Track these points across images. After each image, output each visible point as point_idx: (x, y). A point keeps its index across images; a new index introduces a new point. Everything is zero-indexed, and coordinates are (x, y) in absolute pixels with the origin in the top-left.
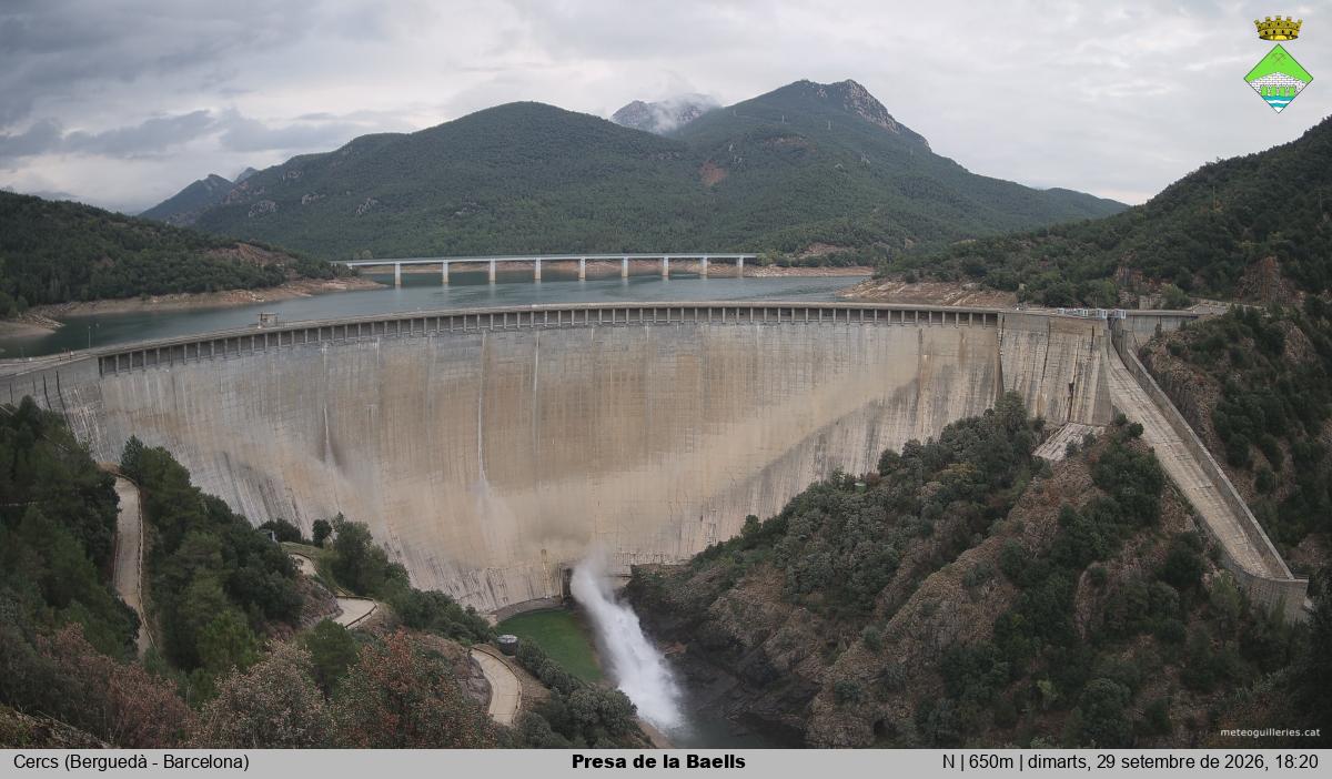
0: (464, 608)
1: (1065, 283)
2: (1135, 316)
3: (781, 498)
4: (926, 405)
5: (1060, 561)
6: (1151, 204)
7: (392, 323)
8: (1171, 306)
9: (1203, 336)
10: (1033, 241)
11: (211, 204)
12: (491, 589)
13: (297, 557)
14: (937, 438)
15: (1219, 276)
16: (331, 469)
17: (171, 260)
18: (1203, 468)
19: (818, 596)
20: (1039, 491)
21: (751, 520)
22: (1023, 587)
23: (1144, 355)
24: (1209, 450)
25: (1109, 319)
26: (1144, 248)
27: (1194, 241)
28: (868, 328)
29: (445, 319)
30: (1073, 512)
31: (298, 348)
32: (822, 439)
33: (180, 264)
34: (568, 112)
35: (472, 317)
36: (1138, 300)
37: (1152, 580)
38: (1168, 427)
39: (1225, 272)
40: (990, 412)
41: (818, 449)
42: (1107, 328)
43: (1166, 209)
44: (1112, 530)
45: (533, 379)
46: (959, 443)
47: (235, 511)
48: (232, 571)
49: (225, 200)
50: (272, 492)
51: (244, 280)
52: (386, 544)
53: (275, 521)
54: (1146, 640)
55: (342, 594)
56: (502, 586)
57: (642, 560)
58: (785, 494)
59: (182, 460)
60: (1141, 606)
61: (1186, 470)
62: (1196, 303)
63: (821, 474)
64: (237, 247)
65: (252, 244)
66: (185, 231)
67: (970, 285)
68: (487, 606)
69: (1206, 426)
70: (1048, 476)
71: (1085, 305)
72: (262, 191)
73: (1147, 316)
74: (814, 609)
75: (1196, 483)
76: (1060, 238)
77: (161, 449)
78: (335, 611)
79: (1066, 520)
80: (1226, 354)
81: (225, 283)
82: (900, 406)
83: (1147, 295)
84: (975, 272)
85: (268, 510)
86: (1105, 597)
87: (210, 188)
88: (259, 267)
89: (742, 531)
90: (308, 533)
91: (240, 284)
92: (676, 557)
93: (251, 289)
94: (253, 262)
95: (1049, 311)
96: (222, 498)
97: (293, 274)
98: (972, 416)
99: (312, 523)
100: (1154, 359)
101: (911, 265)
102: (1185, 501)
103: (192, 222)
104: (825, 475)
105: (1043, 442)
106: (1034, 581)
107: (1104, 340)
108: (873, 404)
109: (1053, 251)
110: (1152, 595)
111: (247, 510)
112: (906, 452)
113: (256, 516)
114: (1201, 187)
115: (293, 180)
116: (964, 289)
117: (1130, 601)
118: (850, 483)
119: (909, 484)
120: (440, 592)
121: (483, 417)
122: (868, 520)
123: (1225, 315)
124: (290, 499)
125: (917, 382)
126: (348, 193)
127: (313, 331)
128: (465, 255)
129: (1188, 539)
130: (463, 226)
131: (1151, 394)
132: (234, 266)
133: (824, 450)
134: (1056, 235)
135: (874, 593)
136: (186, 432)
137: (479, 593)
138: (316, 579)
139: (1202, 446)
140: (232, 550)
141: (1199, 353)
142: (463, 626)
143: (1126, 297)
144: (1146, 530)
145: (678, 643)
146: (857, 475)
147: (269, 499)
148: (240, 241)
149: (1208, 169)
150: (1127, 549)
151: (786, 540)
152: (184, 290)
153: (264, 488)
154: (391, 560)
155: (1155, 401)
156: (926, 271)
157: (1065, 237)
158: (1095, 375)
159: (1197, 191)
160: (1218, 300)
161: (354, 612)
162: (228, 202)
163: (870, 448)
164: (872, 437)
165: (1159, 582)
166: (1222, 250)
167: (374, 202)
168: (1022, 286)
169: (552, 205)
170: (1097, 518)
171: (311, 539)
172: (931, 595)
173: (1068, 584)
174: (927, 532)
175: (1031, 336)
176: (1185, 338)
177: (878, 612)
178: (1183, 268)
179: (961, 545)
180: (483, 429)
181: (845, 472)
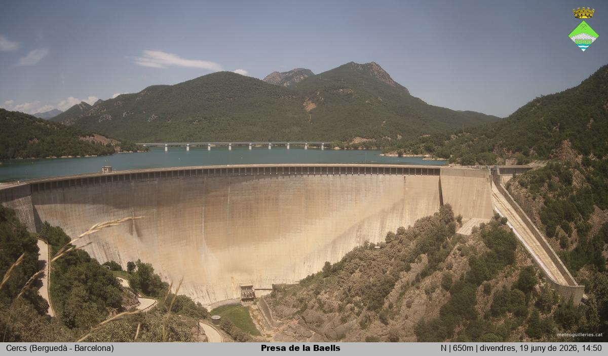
0: (196, 303)
1: (471, 154)
2: (504, 169)
3: (341, 253)
4: (407, 210)
5: (470, 281)
6: (511, 117)
7: (164, 173)
8: (519, 163)
9: (535, 177)
10: (457, 136)
11: (82, 115)
12: (208, 295)
13: (120, 278)
14: (412, 226)
15: (542, 149)
16: (135, 238)
17: (64, 141)
18: (535, 236)
19: (358, 298)
20: (459, 249)
21: (327, 264)
22: (452, 293)
23: (508, 186)
24: (538, 229)
25: (491, 170)
26: (507, 137)
27: (530, 134)
28: (381, 176)
29: (187, 172)
30: (475, 258)
31: (120, 183)
32: (360, 227)
33: (68, 143)
34: (244, 77)
35: (200, 171)
36: (505, 160)
37: (512, 289)
38: (519, 219)
39: (545, 147)
40: (436, 214)
41: (358, 231)
42: (490, 174)
43: (518, 119)
44: (494, 266)
45: (227, 200)
46: (422, 228)
47: (92, 257)
48: (90, 284)
49: (88, 114)
50: (109, 248)
51: (96, 151)
52: (160, 274)
53: (110, 262)
54: (510, 315)
55: (140, 296)
56: (214, 293)
57: (278, 282)
58: (343, 252)
59: (68, 233)
60: (507, 300)
61: (527, 238)
62: (532, 162)
63: (359, 242)
64: (93, 136)
65: (100, 135)
66: (70, 128)
67: (427, 156)
68: (207, 302)
69: (537, 218)
70: (464, 242)
71: (481, 164)
72: (105, 110)
73: (509, 169)
74: (356, 304)
75: (532, 244)
76: (469, 134)
77: (58, 227)
78: (137, 303)
79: (472, 262)
80: (546, 184)
81: (88, 152)
82: (395, 211)
83: (508, 158)
84: (429, 150)
85: (106, 256)
86: (490, 296)
87: (81, 108)
88: (104, 146)
89: (323, 269)
90: (125, 268)
91: (94, 153)
92: (293, 281)
93: (100, 155)
94: (101, 142)
95: (463, 167)
96: (86, 251)
97: (118, 149)
98: (429, 216)
99: (127, 263)
100: (512, 188)
101: (400, 147)
102: (527, 252)
103: (73, 123)
104: (361, 242)
105: (461, 227)
106: (457, 290)
107: (489, 180)
108: (383, 211)
109: (466, 139)
110: (512, 295)
111: (97, 256)
112: (398, 232)
113: (102, 260)
114: (534, 109)
115: (119, 105)
116: (425, 157)
117: (502, 298)
118: (372, 247)
119: (399, 247)
120: (185, 296)
121: (205, 217)
122: (381, 263)
123: (545, 167)
124: (117, 252)
125: (403, 200)
126: (144, 112)
127: (127, 176)
128: (197, 142)
129: (529, 270)
130: (196, 129)
131: (511, 205)
132: (92, 145)
133: (361, 231)
134: (467, 133)
135: (384, 296)
136: (70, 220)
137: (203, 297)
138: (128, 288)
139: (534, 227)
140: (90, 274)
141: (533, 185)
142: (195, 311)
143: (499, 160)
144: (509, 266)
145: (294, 320)
146: (376, 243)
147: (107, 252)
148: (95, 133)
149: (537, 100)
150: (501, 274)
151: (343, 272)
152: (69, 155)
153: (104, 247)
154: (163, 281)
155: (513, 207)
156: (407, 149)
157: (471, 133)
158: (485, 196)
159: (532, 110)
160: (541, 159)
161: (146, 304)
162: (90, 115)
163: (382, 230)
164: (382, 226)
165: (515, 289)
166: (544, 138)
167: (157, 116)
168: (451, 156)
169: (236, 119)
170: (487, 261)
171: (126, 270)
172: (410, 297)
173: (473, 290)
174: (408, 269)
175: (456, 178)
176: (526, 178)
177: (386, 305)
178: (525, 146)
179: (424, 274)
180: (205, 222)
181: (370, 242)
